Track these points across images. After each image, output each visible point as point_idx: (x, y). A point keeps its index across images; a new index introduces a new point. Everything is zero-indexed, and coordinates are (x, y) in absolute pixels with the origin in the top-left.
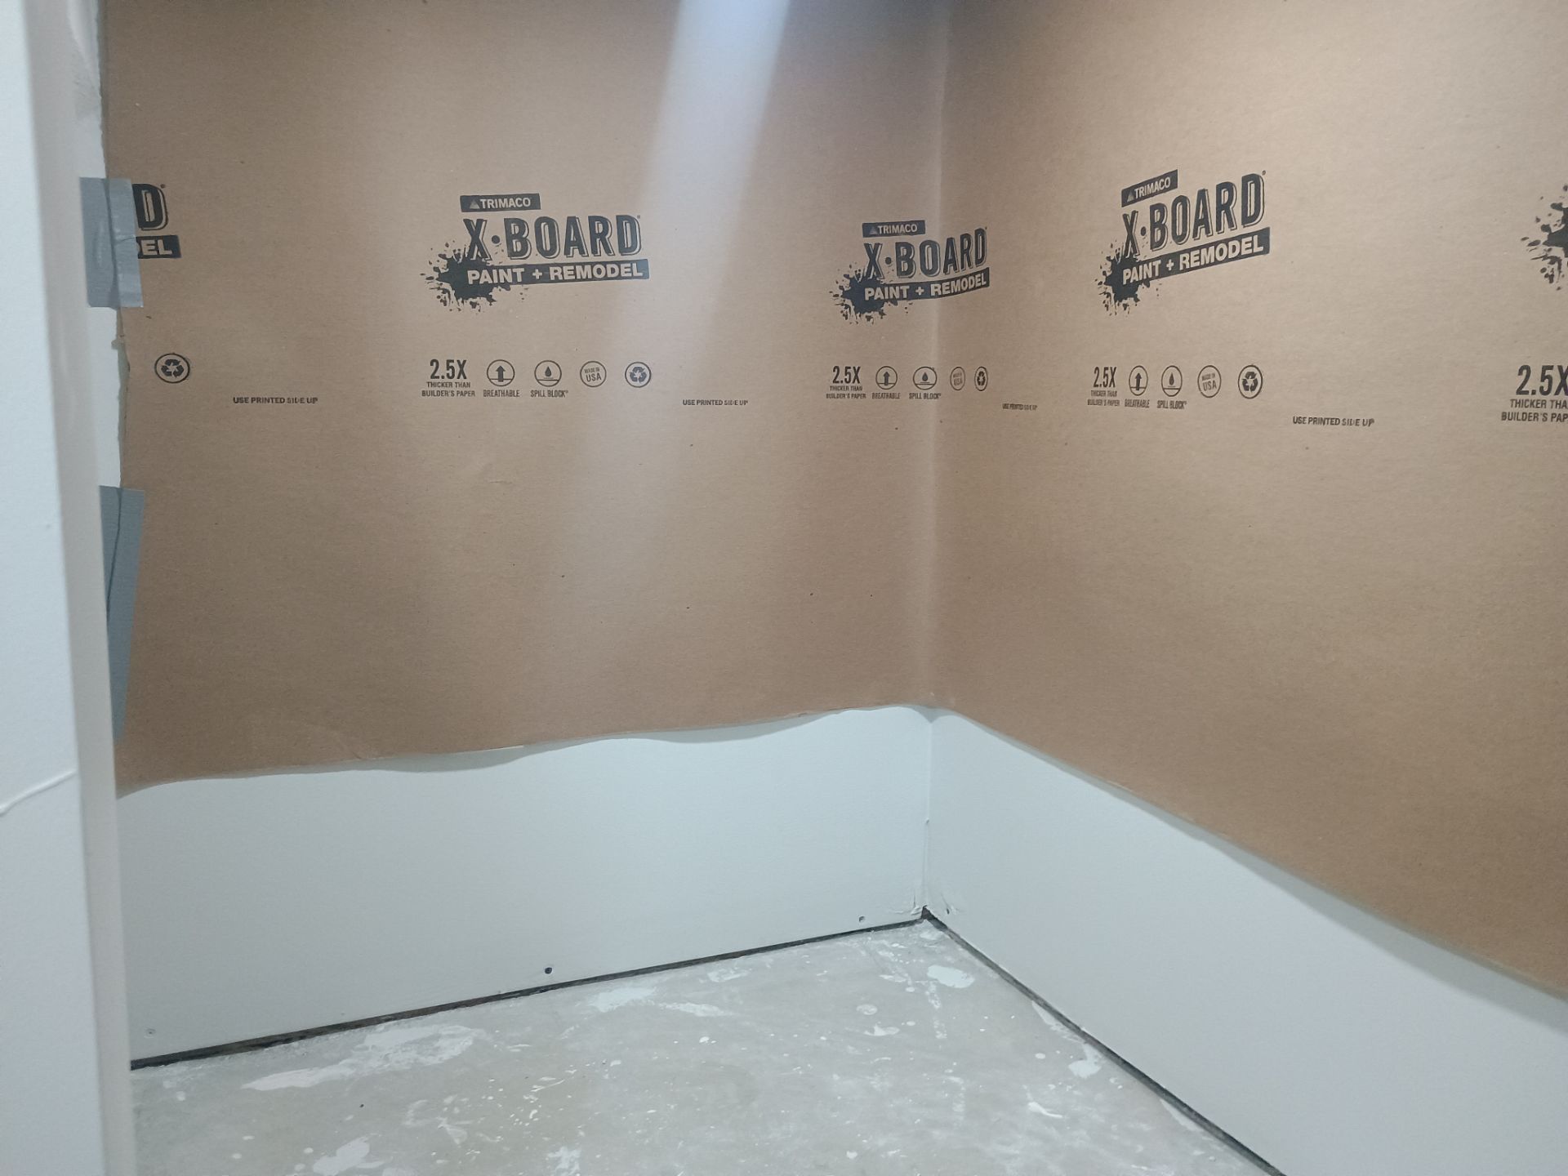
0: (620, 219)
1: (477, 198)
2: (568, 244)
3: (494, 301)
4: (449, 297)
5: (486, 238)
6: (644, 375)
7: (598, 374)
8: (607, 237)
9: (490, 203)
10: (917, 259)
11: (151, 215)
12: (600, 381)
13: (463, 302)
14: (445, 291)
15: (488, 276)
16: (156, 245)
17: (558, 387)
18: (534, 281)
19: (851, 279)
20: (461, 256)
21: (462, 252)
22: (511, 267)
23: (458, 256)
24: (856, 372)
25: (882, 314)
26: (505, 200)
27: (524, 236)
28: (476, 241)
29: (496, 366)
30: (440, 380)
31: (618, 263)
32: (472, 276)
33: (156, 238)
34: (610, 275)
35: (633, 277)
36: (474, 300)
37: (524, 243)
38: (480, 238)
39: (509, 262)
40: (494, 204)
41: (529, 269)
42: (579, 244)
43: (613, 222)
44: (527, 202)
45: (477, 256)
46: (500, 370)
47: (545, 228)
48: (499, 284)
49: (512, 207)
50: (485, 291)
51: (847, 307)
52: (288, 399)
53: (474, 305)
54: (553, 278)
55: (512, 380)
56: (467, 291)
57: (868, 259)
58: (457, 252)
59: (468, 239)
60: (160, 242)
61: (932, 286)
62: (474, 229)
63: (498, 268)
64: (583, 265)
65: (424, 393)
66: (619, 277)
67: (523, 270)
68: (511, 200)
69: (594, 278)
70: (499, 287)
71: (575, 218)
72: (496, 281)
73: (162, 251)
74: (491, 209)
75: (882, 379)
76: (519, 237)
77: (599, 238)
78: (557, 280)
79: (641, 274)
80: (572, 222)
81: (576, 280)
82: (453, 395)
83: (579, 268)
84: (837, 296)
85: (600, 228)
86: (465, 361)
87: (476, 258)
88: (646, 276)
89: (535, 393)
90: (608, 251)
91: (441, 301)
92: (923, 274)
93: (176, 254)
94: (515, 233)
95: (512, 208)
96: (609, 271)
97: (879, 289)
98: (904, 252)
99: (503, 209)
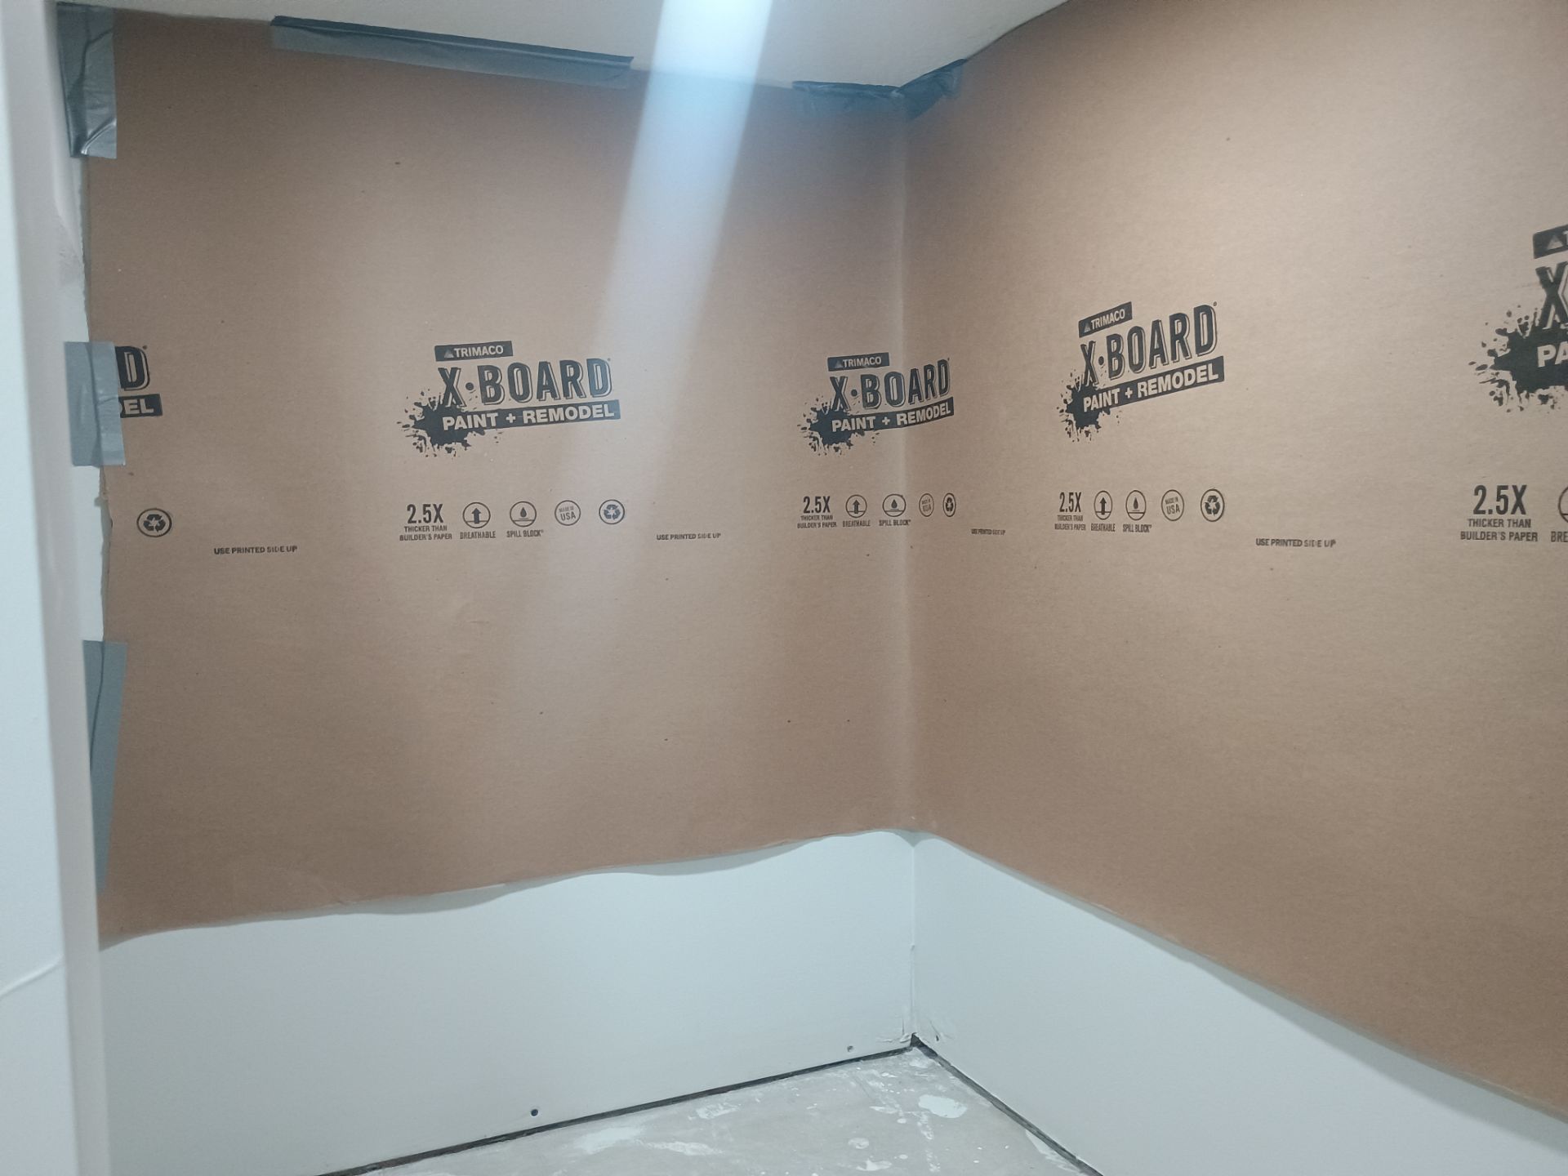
0: (590, 362)
1: (451, 348)
2: (541, 388)
3: (468, 445)
4: (425, 443)
5: (460, 385)
6: (618, 513)
7: (573, 513)
8: (578, 380)
9: (464, 352)
10: (882, 390)
11: (133, 376)
12: (574, 520)
13: (438, 448)
14: (421, 438)
15: (463, 421)
16: (139, 404)
17: (533, 527)
18: (508, 425)
19: (817, 412)
20: (437, 403)
21: (437, 400)
22: (485, 412)
23: (433, 404)
24: (827, 501)
25: (850, 445)
26: (479, 348)
27: (498, 382)
28: (450, 389)
29: (472, 508)
30: (417, 524)
31: (590, 405)
32: (447, 423)
33: (138, 398)
34: (582, 417)
35: (604, 418)
36: (449, 446)
37: (498, 388)
38: (455, 385)
39: (482, 407)
40: (468, 353)
41: (503, 414)
42: (551, 388)
43: (584, 365)
44: (499, 350)
45: (452, 403)
46: (476, 513)
47: (517, 373)
48: (474, 429)
49: (485, 354)
50: (459, 436)
51: (815, 439)
52: (268, 548)
53: (449, 450)
54: (526, 421)
55: (488, 522)
56: (442, 437)
57: (834, 392)
58: (432, 400)
59: (443, 387)
60: (142, 402)
61: (898, 416)
62: (449, 378)
63: (472, 414)
64: (555, 407)
65: (402, 538)
66: (591, 418)
67: (496, 414)
68: (485, 348)
69: (566, 420)
70: (474, 432)
71: (546, 363)
72: (470, 426)
73: (144, 410)
74: (465, 358)
75: (851, 507)
76: (493, 383)
77: (570, 381)
78: (530, 423)
79: (612, 414)
80: (544, 367)
81: (549, 423)
82: (430, 539)
83: (551, 411)
84: (805, 428)
85: (571, 372)
86: (441, 506)
87: (450, 405)
88: (617, 417)
89: (510, 534)
90: (579, 394)
91: (417, 447)
92: (888, 404)
93: (158, 412)
94: (488, 380)
95: (485, 356)
96: (581, 413)
97: (845, 421)
98: (869, 384)
99: (476, 357)
